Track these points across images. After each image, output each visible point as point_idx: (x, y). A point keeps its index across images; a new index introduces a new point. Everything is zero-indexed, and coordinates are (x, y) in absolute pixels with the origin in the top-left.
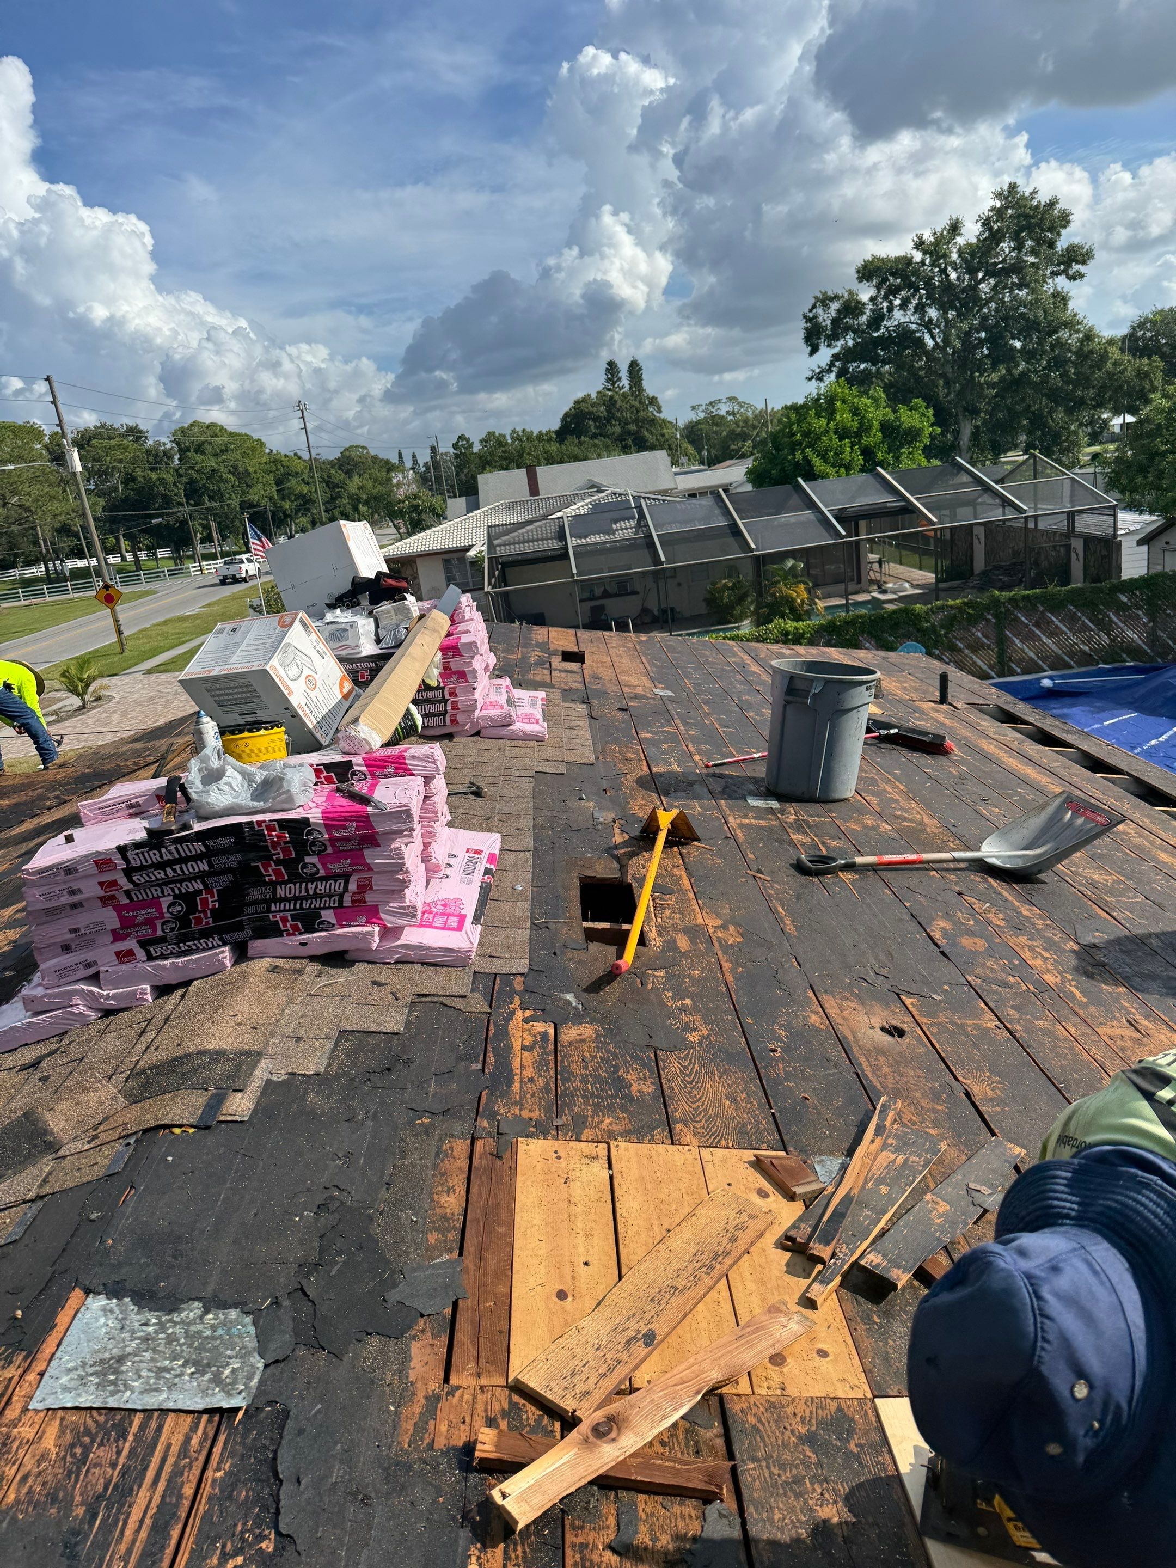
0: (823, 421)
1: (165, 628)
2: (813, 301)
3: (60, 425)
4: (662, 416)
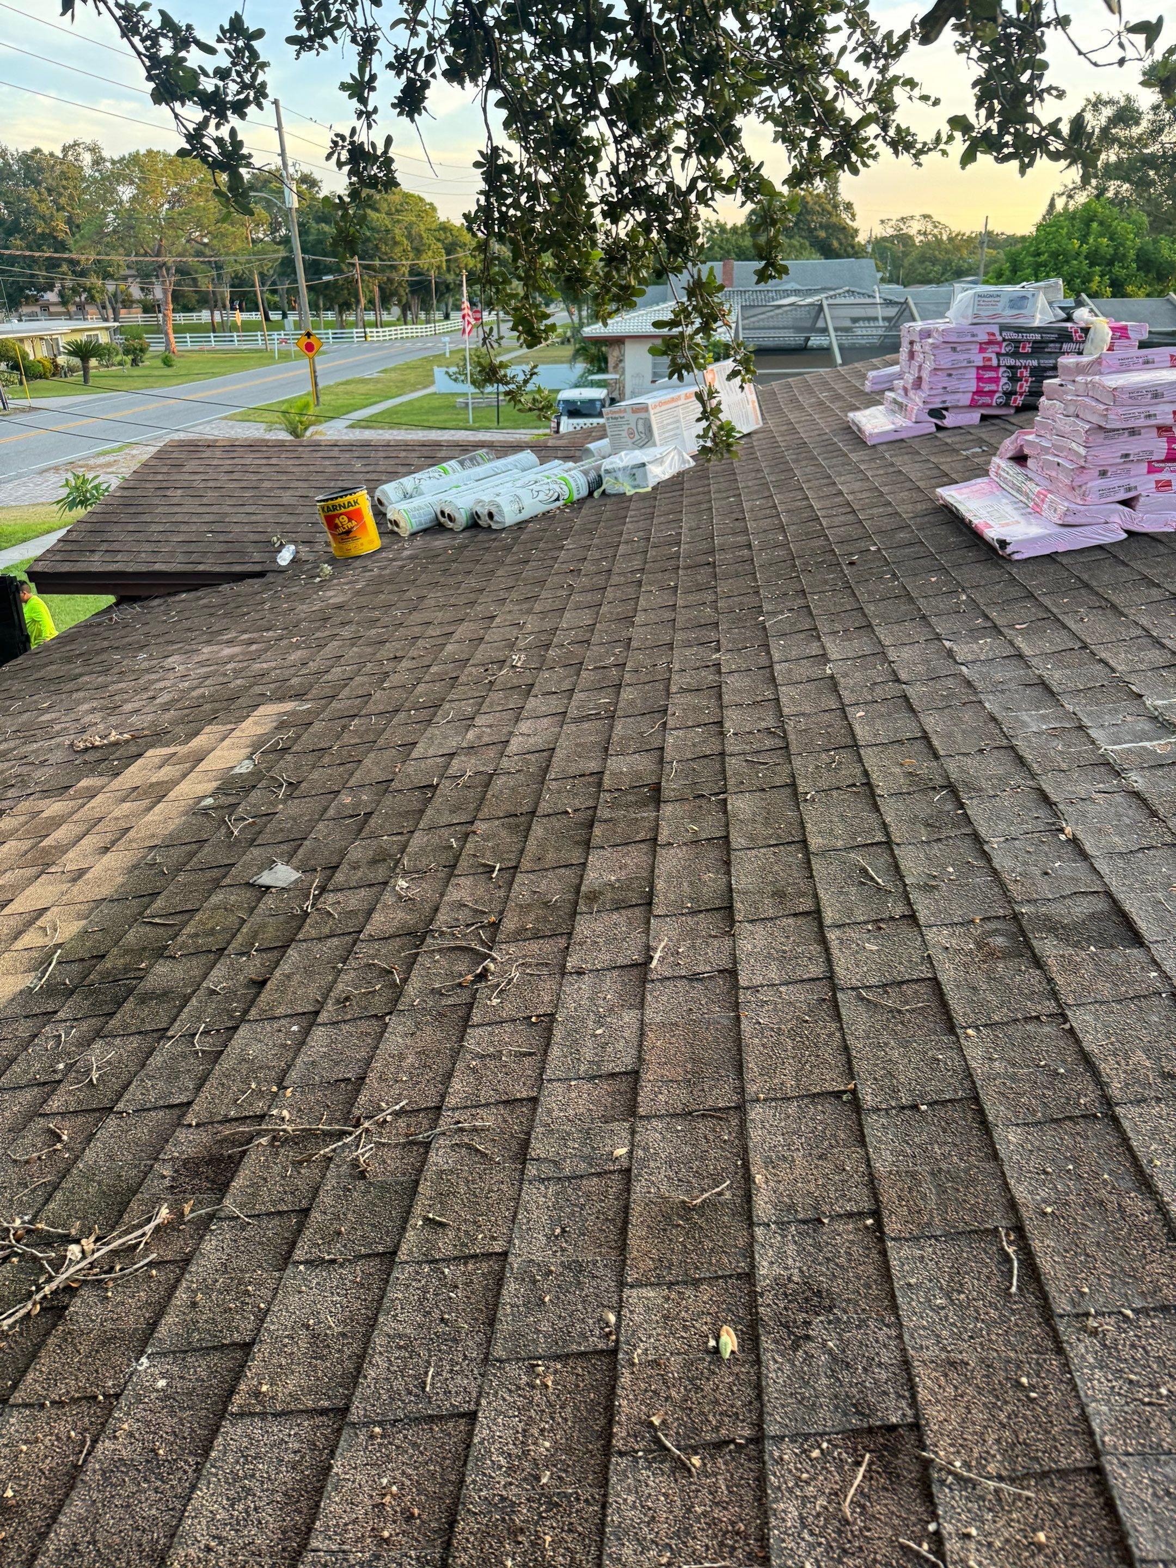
0: (1076, 243)
1: (349, 388)
2: (1084, 102)
3: (283, 154)
4: (855, 225)
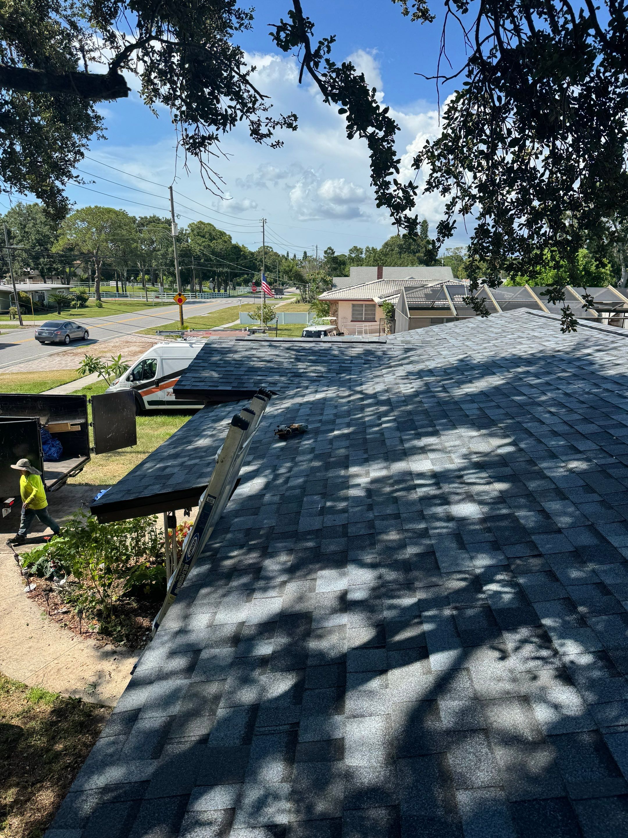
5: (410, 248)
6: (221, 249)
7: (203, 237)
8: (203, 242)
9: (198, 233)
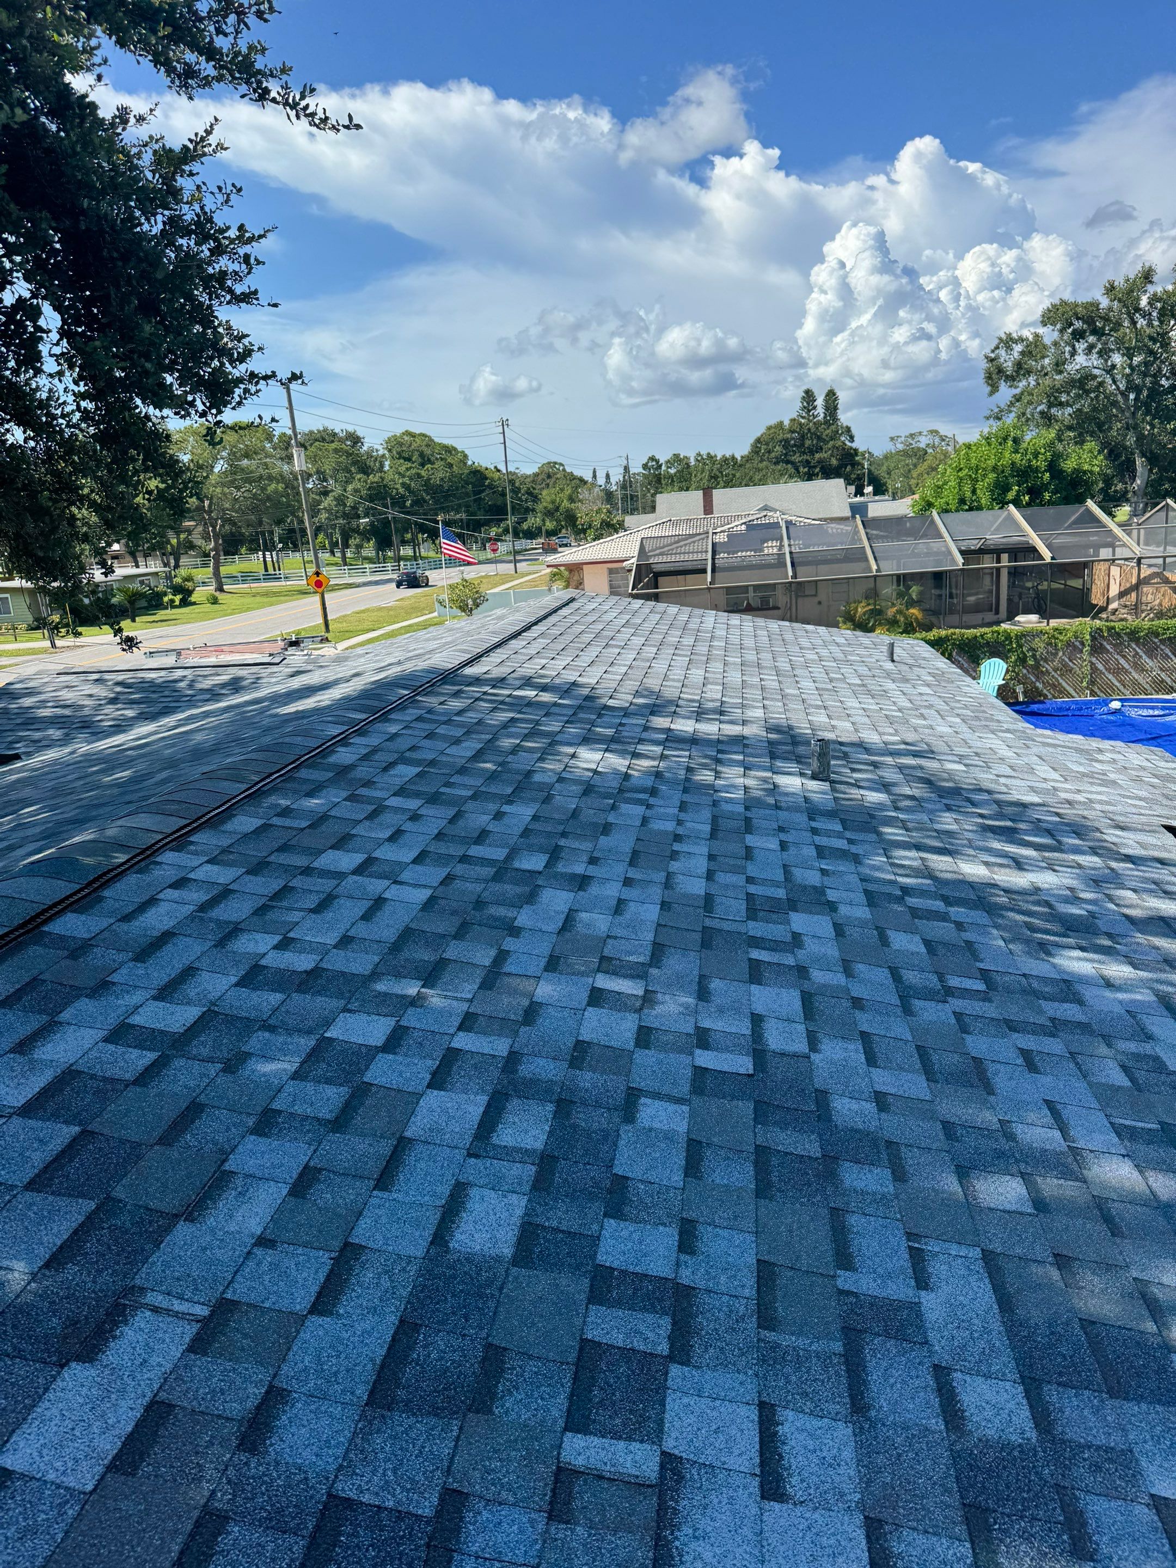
1: (362, 616)
2: (997, 341)
4: (854, 445)
5: (803, 445)
6: (442, 479)
7: (408, 459)
8: (408, 469)
9: (398, 453)
